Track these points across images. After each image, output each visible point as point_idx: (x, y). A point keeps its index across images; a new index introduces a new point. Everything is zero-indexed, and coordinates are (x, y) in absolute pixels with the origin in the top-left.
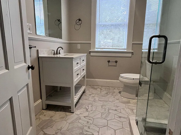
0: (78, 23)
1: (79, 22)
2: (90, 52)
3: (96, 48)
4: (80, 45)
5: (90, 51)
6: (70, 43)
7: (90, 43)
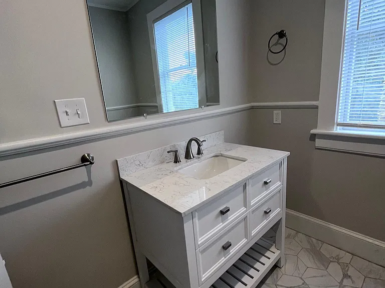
0: (276, 44)
1: (279, 42)
2: (313, 137)
3: (339, 125)
4: (279, 111)
5: (313, 131)
6: (252, 108)
7: (317, 107)
